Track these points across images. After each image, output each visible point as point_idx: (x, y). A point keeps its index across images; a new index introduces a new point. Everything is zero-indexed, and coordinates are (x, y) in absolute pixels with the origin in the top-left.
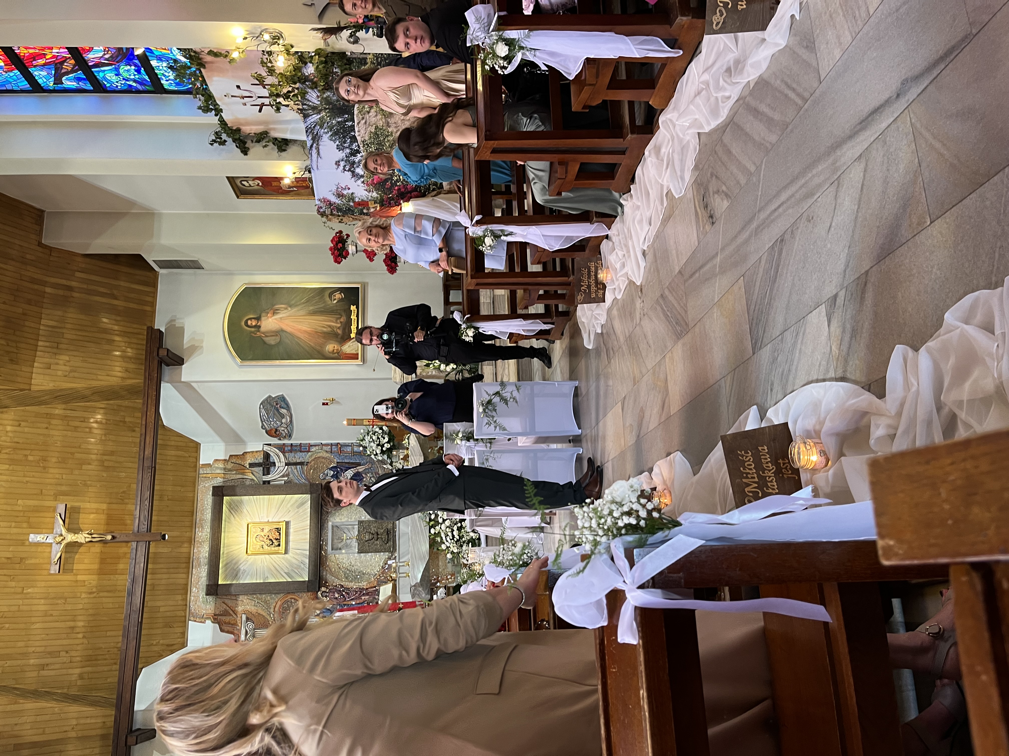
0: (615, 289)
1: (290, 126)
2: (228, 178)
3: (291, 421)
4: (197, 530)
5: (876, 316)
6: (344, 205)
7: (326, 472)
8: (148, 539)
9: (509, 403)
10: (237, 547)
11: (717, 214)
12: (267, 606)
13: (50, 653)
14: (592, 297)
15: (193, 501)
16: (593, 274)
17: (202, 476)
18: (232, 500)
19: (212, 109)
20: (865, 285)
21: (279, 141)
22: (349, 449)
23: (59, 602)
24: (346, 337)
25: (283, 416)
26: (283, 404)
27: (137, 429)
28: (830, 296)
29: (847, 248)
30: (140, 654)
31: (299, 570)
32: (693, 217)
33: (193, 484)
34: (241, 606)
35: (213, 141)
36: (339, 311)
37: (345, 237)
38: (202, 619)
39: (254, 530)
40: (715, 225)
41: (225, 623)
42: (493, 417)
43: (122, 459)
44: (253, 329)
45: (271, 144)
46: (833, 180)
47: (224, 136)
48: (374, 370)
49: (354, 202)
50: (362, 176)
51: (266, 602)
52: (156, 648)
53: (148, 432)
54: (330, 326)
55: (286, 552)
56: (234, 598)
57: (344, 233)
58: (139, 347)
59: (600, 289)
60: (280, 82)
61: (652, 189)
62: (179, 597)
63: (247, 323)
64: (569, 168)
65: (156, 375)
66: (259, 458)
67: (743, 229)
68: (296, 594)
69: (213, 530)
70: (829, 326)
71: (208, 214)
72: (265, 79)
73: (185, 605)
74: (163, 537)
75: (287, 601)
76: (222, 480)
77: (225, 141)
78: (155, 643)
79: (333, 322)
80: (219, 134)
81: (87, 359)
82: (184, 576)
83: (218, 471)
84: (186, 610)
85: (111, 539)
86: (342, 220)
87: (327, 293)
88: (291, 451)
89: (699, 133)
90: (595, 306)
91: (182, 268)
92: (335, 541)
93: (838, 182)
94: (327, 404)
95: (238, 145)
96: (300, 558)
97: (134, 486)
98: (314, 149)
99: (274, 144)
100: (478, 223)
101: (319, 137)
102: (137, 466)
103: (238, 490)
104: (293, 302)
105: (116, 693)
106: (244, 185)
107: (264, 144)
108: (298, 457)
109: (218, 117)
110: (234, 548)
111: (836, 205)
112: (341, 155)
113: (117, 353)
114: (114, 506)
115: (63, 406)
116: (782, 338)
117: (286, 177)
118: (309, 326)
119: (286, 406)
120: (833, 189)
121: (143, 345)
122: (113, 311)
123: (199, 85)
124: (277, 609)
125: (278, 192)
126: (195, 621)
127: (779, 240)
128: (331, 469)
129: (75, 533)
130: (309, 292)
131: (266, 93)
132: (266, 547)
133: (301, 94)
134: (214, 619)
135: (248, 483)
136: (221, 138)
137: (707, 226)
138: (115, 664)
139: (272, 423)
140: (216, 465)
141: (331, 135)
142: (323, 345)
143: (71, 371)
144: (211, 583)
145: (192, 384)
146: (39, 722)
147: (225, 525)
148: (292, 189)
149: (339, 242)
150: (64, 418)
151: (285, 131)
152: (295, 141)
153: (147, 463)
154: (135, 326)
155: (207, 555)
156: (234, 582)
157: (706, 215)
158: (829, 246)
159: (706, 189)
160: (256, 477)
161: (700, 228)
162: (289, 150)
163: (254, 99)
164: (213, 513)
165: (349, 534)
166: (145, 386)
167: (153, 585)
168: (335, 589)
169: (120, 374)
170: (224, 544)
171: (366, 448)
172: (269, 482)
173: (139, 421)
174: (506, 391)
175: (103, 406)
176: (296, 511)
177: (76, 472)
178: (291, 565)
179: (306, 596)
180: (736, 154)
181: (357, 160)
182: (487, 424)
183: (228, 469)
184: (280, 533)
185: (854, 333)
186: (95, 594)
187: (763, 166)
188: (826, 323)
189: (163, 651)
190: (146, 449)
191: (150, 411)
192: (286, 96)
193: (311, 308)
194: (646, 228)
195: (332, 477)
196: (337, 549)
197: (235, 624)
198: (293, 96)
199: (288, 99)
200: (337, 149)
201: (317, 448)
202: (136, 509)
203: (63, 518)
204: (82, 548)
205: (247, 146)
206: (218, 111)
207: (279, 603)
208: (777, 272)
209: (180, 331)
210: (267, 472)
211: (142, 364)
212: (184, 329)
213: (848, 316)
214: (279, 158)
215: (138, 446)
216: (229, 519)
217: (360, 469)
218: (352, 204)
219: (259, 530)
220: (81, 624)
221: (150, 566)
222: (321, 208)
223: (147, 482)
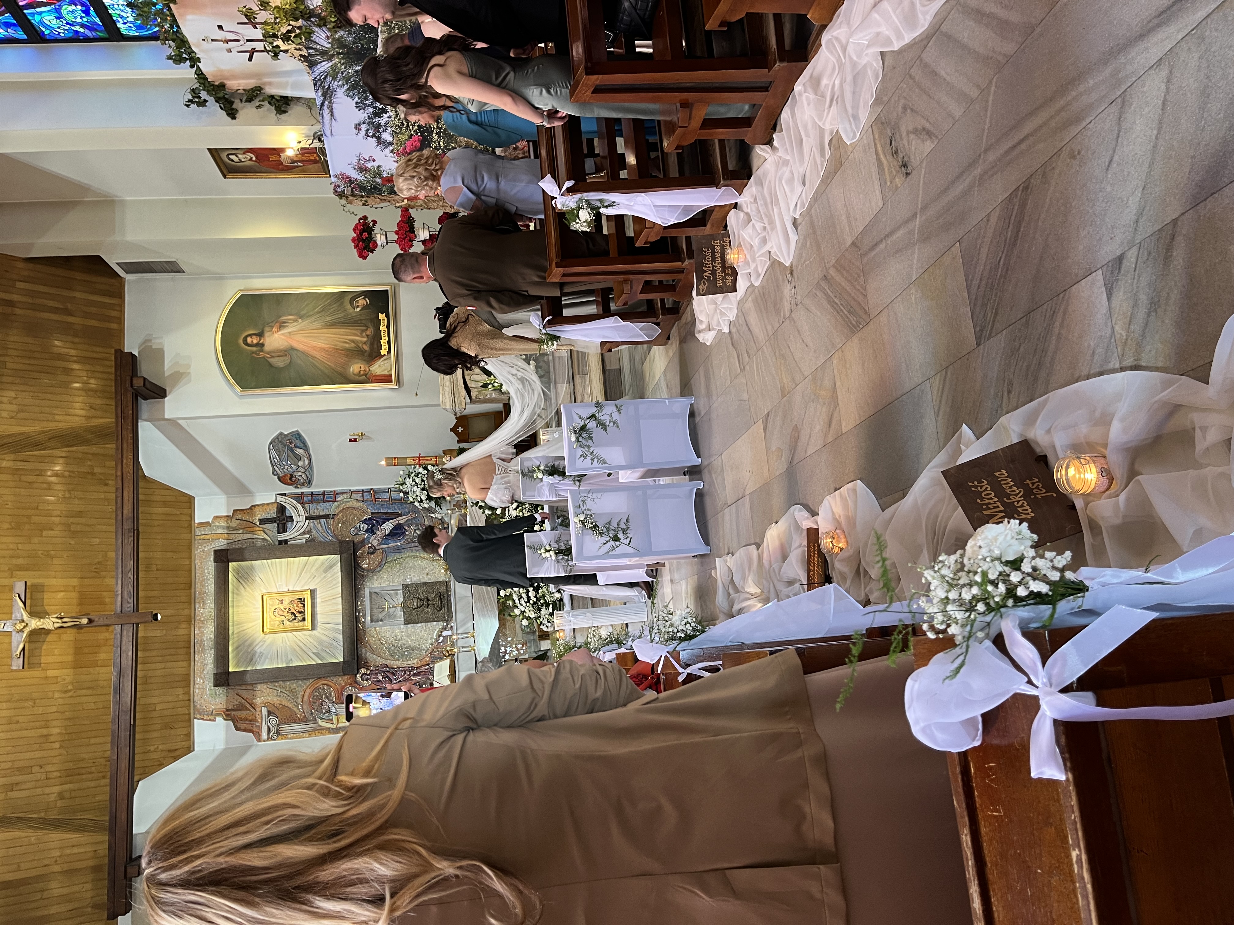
0: (750, 273)
1: (291, 80)
2: (210, 150)
3: (310, 464)
4: (197, 606)
5: (1191, 280)
6: (368, 182)
7: (358, 527)
8: (137, 621)
9: (608, 428)
10: (251, 625)
11: (915, 161)
12: (293, 696)
13: (19, 769)
14: (718, 285)
15: (189, 571)
16: (718, 255)
17: (199, 537)
18: (240, 566)
19: (187, 59)
20: (1173, 237)
21: (277, 100)
22: (386, 496)
23: (26, 704)
24: (375, 354)
25: (299, 458)
26: (299, 443)
27: (110, 482)
28: (1110, 258)
29: (1141, 189)
30: (136, 764)
31: (331, 649)
32: (874, 169)
33: (189, 547)
34: (260, 697)
35: (190, 101)
36: (363, 322)
37: (371, 224)
38: (211, 716)
39: (271, 603)
40: (910, 177)
41: (241, 719)
42: (589, 447)
43: (94, 521)
44: (254, 349)
45: (266, 103)
46: (1113, 98)
47: (204, 95)
48: (417, 394)
49: (381, 178)
50: (391, 144)
51: (291, 691)
52: (154, 756)
53: (126, 485)
54: (353, 341)
55: (314, 628)
56: (250, 688)
57: (370, 219)
58: (106, 376)
59: (728, 274)
60: (276, 18)
61: (808, 136)
62: (180, 691)
63: (246, 340)
64: (694, 112)
65: (131, 412)
66: (272, 512)
67: (958, 177)
68: (328, 679)
69: (218, 606)
70: (1109, 299)
71: (185, 200)
72: (257, 14)
73: (188, 700)
74: (155, 617)
75: (317, 689)
76: (225, 542)
77: (205, 101)
78: (152, 748)
79: (357, 335)
80: (197, 92)
81: (38, 394)
82: (184, 664)
83: (220, 531)
84: (189, 706)
85: (87, 624)
86: (366, 201)
87: (347, 299)
88: (312, 502)
89: (882, 53)
90: (721, 299)
91: (155, 272)
92: (375, 610)
93: (1123, 101)
94: (355, 440)
95: (222, 106)
96: (331, 634)
97: (112, 555)
98: (325, 108)
99: (270, 103)
100: (570, 190)
101: (332, 92)
102: (113, 529)
103: (247, 554)
104: (303, 312)
105: (108, 813)
106: (232, 161)
107: (257, 104)
108: (321, 509)
109: (195, 68)
110: (246, 626)
111: (1119, 131)
112: (362, 115)
113: (77, 385)
114: (87, 582)
115: (12, 456)
116: (1027, 322)
117: (289, 148)
118: (326, 342)
119: (302, 445)
120: (1114, 109)
121: (111, 373)
122: (67, 330)
123: (167, 26)
124: (305, 698)
125: (278, 169)
126: (203, 719)
127: (1021, 188)
128: (364, 521)
129: (40, 618)
130: (323, 298)
131: (258, 34)
132: (286, 622)
133: (306, 34)
134: (226, 715)
135: (259, 543)
136: (200, 97)
137: (897, 180)
138: (104, 777)
139: (286, 467)
140: (217, 524)
141: (348, 89)
142: (346, 366)
143: (19, 411)
144: (220, 671)
145: (180, 422)
146: (12, 856)
147: (233, 598)
148: (296, 164)
149: (364, 230)
150: (15, 471)
151: (284, 86)
152: (298, 99)
153: (128, 525)
154: (98, 349)
155: (212, 636)
156: (249, 669)
157: (896, 164)
158: (1109, 189)
159: (895, 128)
160: (268, 536)
161: (886, 183)
162: (290, 112)
163: (242, 42)
164: (217, 584)
165: (392, 602)
166: (117, 426)
167: (145, 677)
168: (378, 670)
169: (82, 412)
170: (233, 622)
171: (408, 493)
172: (286, 542)
173: (114, 472)
174: (603, 413)
175: (63, 455)
176: (322, 576)
177: (36, 540)
178: (320, 642)
179: (342, 680)
180: (945, 76)
181: (383, 123)
182: (581, 456)
183: (232, 528)
184: (304, 605)
185: (1154, 306)
186: (71, 694)
187: (993, 88)
188: (1105, 295)
189: (164, 758)
190: (125, 507)
191: (127, 457)
192: (286, 38)
193: (328, 319)
194: (799, 188)
195: (366, 531)
196: (377, 621)
197: (254, 720)
198: (295, 37)
199: (288, 41)
200: (357, 107)
201: (345, 496)
202: (117, 584)
203: (23, 600)
204: (50, 635)
205: (234, 106)
206: (194, 61)
207: (308, 691)
208: (1018, 232)
209: (160, 354)
210: (283, 529)
211: (110, 398)
212: (164, 352)
213: (1144, 283)
214: (279, 123)
215: (114, 504)
216: (238, 590)
217: (402, 520)
218: (378, 180)
219: (278, 602)
220: (56, 731)
221: (140, 654)
222: (339, 186)
223: (129, 549)
